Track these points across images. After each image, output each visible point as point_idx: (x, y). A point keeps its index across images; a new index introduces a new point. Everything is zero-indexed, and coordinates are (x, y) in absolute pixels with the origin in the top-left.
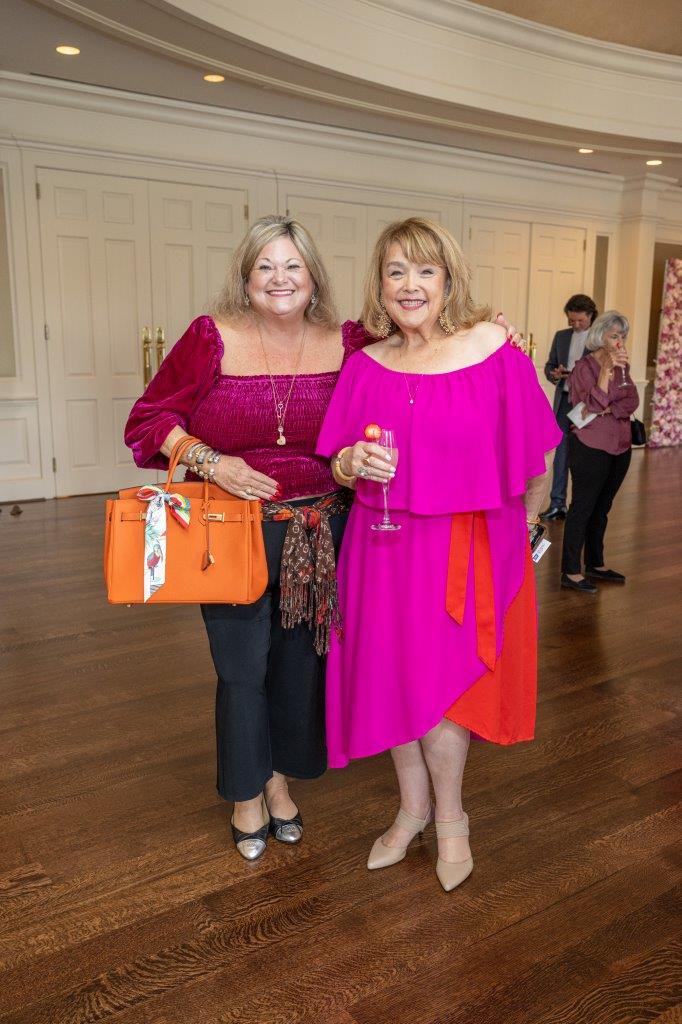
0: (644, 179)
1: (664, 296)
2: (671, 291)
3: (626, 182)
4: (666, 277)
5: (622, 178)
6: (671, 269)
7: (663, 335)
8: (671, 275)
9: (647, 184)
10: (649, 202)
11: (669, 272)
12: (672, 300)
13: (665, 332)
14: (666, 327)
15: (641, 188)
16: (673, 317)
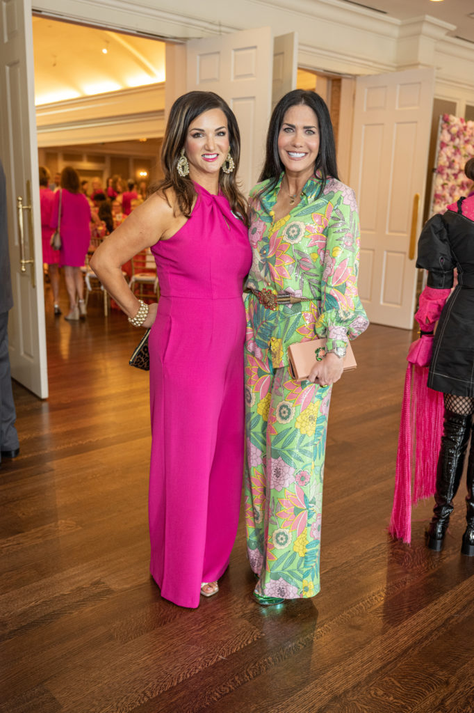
0: (423, 22)
1: (437, 155)
2: (445, 149)
3: (401, 27)
4: (439, 134)
5: (398, 21)
6: (445, 126)
7: (437, 196)
8: (445, 132)
9: (426, 28)
10: (426, 51)
11: (442, 128)
12: (445, 159)
13: (438, 192)
14: (440, 188)
15: (419, 34)
16: (445, 177)
